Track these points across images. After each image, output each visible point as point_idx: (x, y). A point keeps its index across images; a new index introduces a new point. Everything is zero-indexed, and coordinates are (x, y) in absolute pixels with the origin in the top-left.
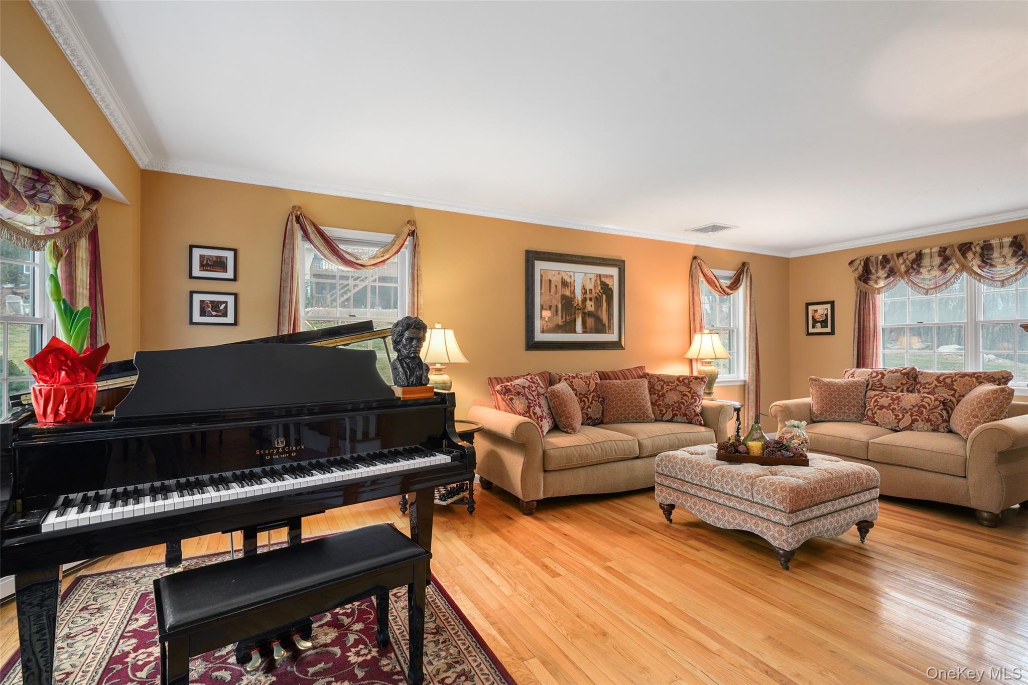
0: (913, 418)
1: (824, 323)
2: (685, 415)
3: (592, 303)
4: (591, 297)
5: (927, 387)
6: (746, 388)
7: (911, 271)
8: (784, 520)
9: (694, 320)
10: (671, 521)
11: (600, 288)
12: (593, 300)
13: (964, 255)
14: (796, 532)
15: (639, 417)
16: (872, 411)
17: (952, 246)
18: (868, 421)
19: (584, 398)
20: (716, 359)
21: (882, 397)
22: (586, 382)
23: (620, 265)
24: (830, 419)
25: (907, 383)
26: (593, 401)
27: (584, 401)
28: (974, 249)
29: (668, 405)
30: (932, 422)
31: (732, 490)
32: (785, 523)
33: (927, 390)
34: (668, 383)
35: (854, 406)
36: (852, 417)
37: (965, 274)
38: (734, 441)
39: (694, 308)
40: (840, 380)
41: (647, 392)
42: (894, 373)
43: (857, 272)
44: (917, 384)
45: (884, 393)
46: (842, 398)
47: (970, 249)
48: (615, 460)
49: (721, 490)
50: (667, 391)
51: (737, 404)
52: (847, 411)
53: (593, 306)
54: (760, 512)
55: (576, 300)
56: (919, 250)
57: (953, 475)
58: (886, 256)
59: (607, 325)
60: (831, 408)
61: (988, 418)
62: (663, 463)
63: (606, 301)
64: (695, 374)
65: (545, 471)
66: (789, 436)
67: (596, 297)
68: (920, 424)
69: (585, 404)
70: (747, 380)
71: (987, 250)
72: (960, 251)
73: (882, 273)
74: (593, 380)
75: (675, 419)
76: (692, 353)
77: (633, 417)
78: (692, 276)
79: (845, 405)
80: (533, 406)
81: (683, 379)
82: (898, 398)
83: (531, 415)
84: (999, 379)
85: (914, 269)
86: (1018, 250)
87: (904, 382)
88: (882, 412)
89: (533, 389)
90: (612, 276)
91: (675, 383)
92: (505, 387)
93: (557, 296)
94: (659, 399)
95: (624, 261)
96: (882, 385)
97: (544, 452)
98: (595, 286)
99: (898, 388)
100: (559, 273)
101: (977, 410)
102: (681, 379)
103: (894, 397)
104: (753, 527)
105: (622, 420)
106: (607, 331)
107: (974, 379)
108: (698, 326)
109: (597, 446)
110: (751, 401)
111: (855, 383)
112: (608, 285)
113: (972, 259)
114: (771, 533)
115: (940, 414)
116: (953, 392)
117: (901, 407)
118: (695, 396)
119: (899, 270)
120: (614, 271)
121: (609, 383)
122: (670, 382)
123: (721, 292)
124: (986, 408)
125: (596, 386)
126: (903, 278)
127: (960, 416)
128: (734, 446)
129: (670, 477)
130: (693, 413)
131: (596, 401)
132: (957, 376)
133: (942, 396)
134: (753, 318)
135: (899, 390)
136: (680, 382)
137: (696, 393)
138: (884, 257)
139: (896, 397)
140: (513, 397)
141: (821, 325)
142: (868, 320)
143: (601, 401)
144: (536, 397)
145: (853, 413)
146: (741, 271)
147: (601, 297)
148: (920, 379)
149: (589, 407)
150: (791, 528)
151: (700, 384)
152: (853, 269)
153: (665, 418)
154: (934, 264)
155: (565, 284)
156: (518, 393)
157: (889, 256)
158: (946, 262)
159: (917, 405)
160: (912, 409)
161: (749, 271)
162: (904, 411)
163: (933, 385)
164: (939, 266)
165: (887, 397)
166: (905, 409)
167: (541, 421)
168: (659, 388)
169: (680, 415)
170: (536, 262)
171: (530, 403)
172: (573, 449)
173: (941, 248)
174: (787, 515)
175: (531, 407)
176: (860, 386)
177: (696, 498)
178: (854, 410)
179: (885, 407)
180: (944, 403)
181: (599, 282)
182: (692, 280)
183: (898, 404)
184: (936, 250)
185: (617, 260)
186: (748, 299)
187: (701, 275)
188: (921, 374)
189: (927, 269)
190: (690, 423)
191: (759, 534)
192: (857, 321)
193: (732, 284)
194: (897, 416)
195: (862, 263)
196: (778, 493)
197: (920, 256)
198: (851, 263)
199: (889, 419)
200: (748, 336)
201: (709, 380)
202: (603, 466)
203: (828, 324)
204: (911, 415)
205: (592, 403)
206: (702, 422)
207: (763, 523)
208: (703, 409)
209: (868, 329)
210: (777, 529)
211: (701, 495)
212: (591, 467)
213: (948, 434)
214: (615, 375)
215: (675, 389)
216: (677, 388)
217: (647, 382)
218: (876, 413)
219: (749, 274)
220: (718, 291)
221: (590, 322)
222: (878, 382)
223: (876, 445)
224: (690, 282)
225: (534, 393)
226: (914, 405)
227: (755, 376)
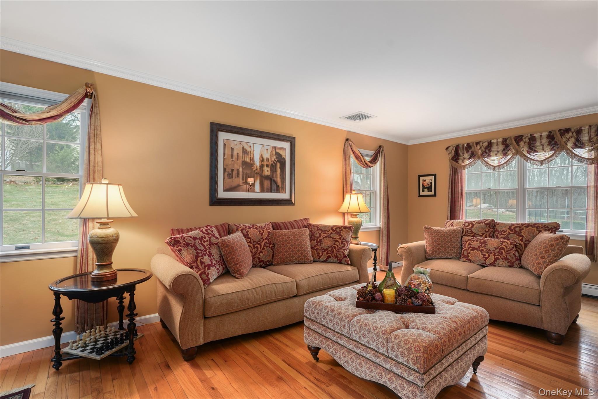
0: (496, 257)
1: (429, 189)
2: (336, 257)
3: (269, 169)
4: (268, 163)
5: (503, 234)
6: (381, 232)
7: (484, 154)
8: (418, 381)
9: (346, 185)
10: (317, 359)
11: (275, 157)
12: (269, 166)
13: (518, 144)
14: (429, 392)
15: (301, 259)
16: (467, 251)
17: (511, 137)
18: (464, 259)
19: (257, 245)
20: (360, 212)
21: (474, 241)
22: (260, 231)
23: (292, 141)
24: (438, 257)
25: (489, 231)
26: (265, 247)
27: (257, 247)
28: (524, 140)
29: (324, 249)
30: (509, 260)
31: (369, 343)
32: (418, 384)
33: (503, 236)
34: (324, 232)
35: (454, 247)
36: (453, 255)
37: (518, 156)
38: (371, 288)
39: (346, 176)
40: (444, 228)
41: (308, 239)
42: (480, 223)
43: (450, 155)
44: (495, 232)
45: (475, 238)
46: (446, 242)
47: (522, 140)
48: (275, 300)
49: (358, 340)
50: (323, 238)
51: (374, 245)
52: (450, 251)
53: (269, 171)
54: (394, 368)
55: (255, 166)
56: (490, 140)
57: (530, 304)
58: (469, 144)
59: (280, 186)
60: (439, 249)
61: (552, 259)
62: (311, 309)
63: (280, 167)
64: (347, 224)
65: (205, 318)
66: (416, 282)
67: (272, 164)
68: (501, 262)
69: (258, 249)
70: (382, 227)
71: (532, 141)
72: (515, 141)
73: (466, 155)
74: (267, 229)
75: (329, 260)
76: (344, 207)
77: (296, 259)
78: (344, 151)
79: (448, 247)
80: (202, 256)
81: (336, 229)
82: (485, 242)
83: (198, 265)
84: (551, 228)
85: (487, 153)
86: (552, 141)
87: (487, 230)
88: (474, 252)
89: (205, 240)
90: (285, 149)
91: (330, 232)
92: (174, 239)
93: (238, 162)
94: (317, 245)
95: (294, 138)
96: (472, 232)
97: (205, 301)
98: (271, 156)
99: (483, 234)
100: (240, 144)
101: (544, 252)
102: (334, 229)
103: (482, 241)
104: (388, 383)
105: (287, 262)
106: (281, 191)
107: (535, 228)
108: (349, 189)
109: (259, 290)
110: (384, 241)
111: (454, 230)
112: (282, 155)
113: (523, 147)
114: (405, 392)
115: (514, 254)
116: (521, 238)
117: (487, 249)
118: (344, 242)
119: (477, 153)
120: (286, 145)
121: (279, 232)
122: (326, 230)
123: (364, 165)
124: (550, 251)
125: (268, 234)
126: (479, 158)
127: (531, 257)
128: (371, 294)
129: (316, 322)
130: (342, 255)
131: (267, 247)
132: (523, 226)
133: (515, 241)
134: (386, 183)
135: (484, 236)
136: (333, 230)
137: (345, 239)
138: (468, 144)
139: (483, 241)
140: (182, 248)
141: (428, 190)
142: (457, 187)
143: (272, 247)
144: (207, 248)
145: (454, 253)
146: (379, 151)
147: (276, 165)
148: (497, 227)
149: (261, 252)
150: (424, 389)
151: (348, 232)
152: (448, 152)
153: (321, 259)
154: (499, 149)
155: (245, 152)
156: (188, 245)
157: (471, 144)
158: (506, 149)
159: (498, 247)
160: (495, 251)
161: (383, 151)
162: (490, 252)
163: (507, 232)
164: (502, 151)
165: (477, 241)
166: (490, 250)
167: (209, 269)
168: (318, 235)
169: (333, 257)
170: (219, 132)
171: (199, 253)
172: (234, 295)
173: (503, 139)
174: (421, 376)
175: (199, 257)
176: (458, 233)
177: (337, 345)
178: (454, 250)
179: (476, 249)
180: (516, 246)
181: (274, 153)
182: (345, 156)
183: (485, 246)
184: (500, 140)
185: (289, 137)
186: (383, 171)
187: (351, 152)
188: (498, 224)
189: (495, 153)
190: (340, 263)
191: (393, 390)
192: (450, 187)
193: (372, 160)
194: (484, 255)
195: (454, 148)
196: (412, 353)
197: (490, 144)
198: (447, 148)
199: (479, 258)
200: (382, 196)
201: (355, 229)
202: (264, 307)
203: (432, 188)
204: (495, 255)
205: (263, 249)
206: (349, 262)
207: (397, 381)
208: (350, 251)
209: (457, 193)
210: (411, 389)
211: (342, 342)
212: (253, 309)
213: (519, 269)
214: (285, 226)
215: (329, 237)
216: (331, 235)
217: (308, 231)
218: (470, 253)
219: (383, 154)
220: (363, 164)
221: (267, 183)
222: (470, 229)
223: (473, 279)
224: (344, 157)
225: (206, 244)
226: (496, 247)
227: (386, 224)
